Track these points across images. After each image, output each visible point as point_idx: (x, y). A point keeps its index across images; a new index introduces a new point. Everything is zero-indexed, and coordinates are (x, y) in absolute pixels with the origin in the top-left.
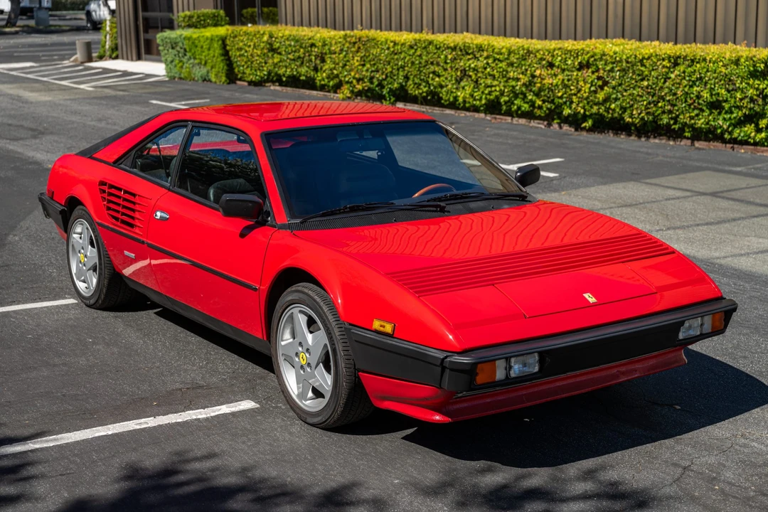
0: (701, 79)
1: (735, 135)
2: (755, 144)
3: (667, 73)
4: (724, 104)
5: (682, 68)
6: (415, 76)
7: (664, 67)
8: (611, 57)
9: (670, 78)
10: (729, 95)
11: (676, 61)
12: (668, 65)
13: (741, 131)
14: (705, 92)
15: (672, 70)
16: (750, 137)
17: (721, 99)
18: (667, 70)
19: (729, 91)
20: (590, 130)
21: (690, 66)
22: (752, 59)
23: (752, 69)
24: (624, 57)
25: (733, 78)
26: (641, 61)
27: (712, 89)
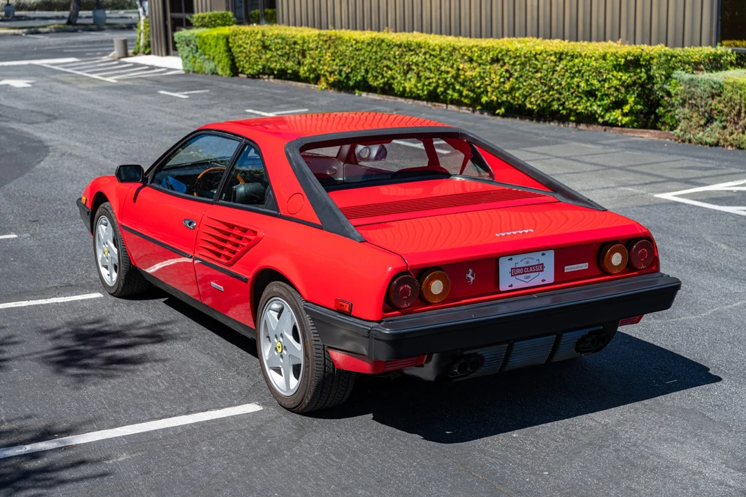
0: (579, 71)
1: (607, 118)
2: (623, 126)
3: (554, 67)
4: (597, 93)
5: (564, 62)
6: (373, 69)
7: (552, 61)
8: (513, 52)
9: (556, 71)
10: (599, 85)
11: (560, 56)
12: (554, 60)
13: (611, 115)
14: (583, 82)
15: (557, 64)
16: (617, 121)
17: (594, 88)
18: (553, 64)
19: (599, 82)
20: (503, 116)
21: (570, 61)
22: (615, 55)
23: (615, 63)
24: (522, 53)
25: (602, 70)
26: (535, 56)
27: (587, 81)
